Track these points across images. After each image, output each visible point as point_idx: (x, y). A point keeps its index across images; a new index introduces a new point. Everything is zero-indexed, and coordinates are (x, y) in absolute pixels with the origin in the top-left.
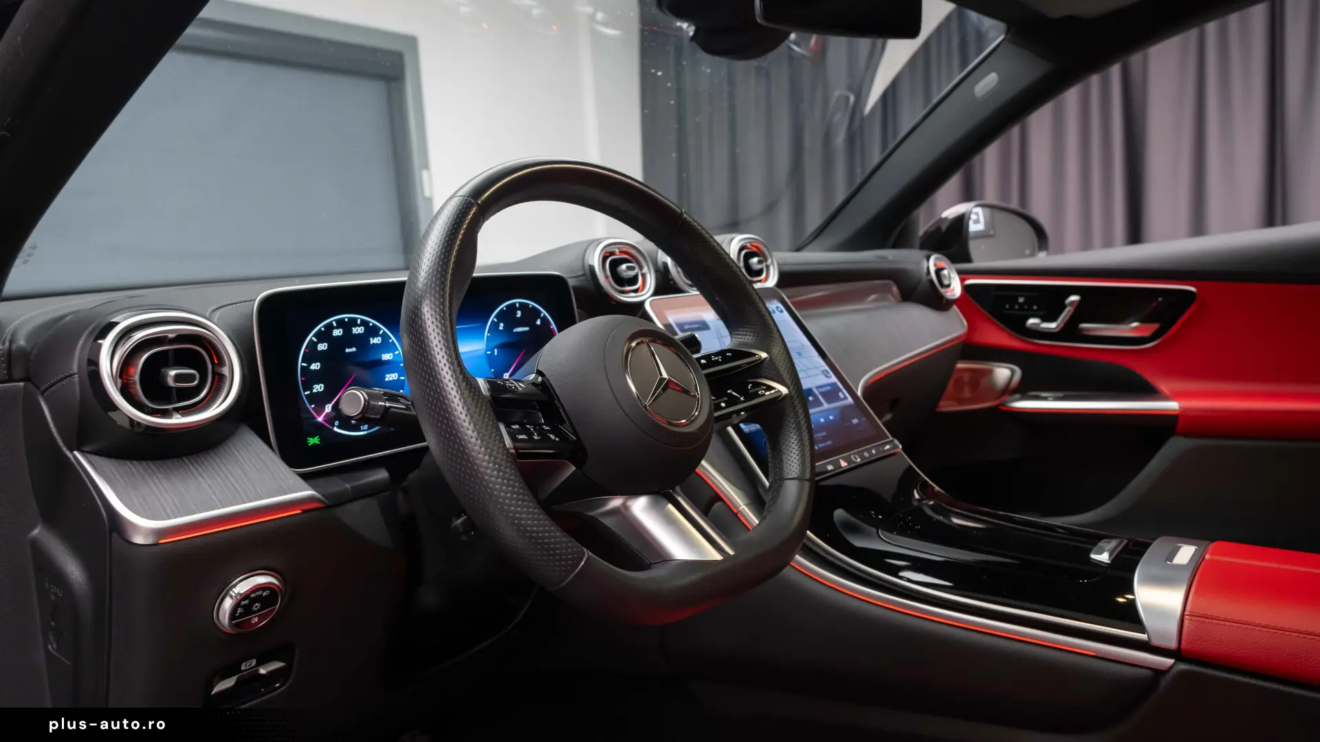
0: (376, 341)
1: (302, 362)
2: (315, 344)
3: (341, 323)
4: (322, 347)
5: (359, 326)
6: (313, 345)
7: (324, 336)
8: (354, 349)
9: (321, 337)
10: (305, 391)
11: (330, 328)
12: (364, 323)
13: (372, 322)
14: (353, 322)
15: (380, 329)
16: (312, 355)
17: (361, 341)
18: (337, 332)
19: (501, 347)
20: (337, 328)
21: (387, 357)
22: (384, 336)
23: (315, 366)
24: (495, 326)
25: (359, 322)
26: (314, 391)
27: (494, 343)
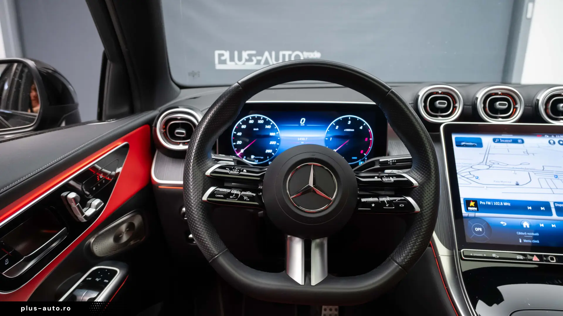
0: (268, 127)
1: (235, 131)
2: (241, 125)
3: (253, 118)
4: (244, 127)
5: (262, 120)
6: (240, 126)
7: (246, 122)
8: (257, 129)
9: (244, 123)
10: (233, 142)
11: (248, 119)
12: (264, 119)
13: (268, 119)
14: (259, 118)
15: (271, 122)
16: (239, 129)
17: (261, 126)
18: (251, 122)
19: (335, 137)
20: (252, 120)
21: (272, 134)
22: (273, 125)
23: (240, 134)
24: (333, 127)
25: (262, 118)
26: (238, 143)
27: (329, 135)
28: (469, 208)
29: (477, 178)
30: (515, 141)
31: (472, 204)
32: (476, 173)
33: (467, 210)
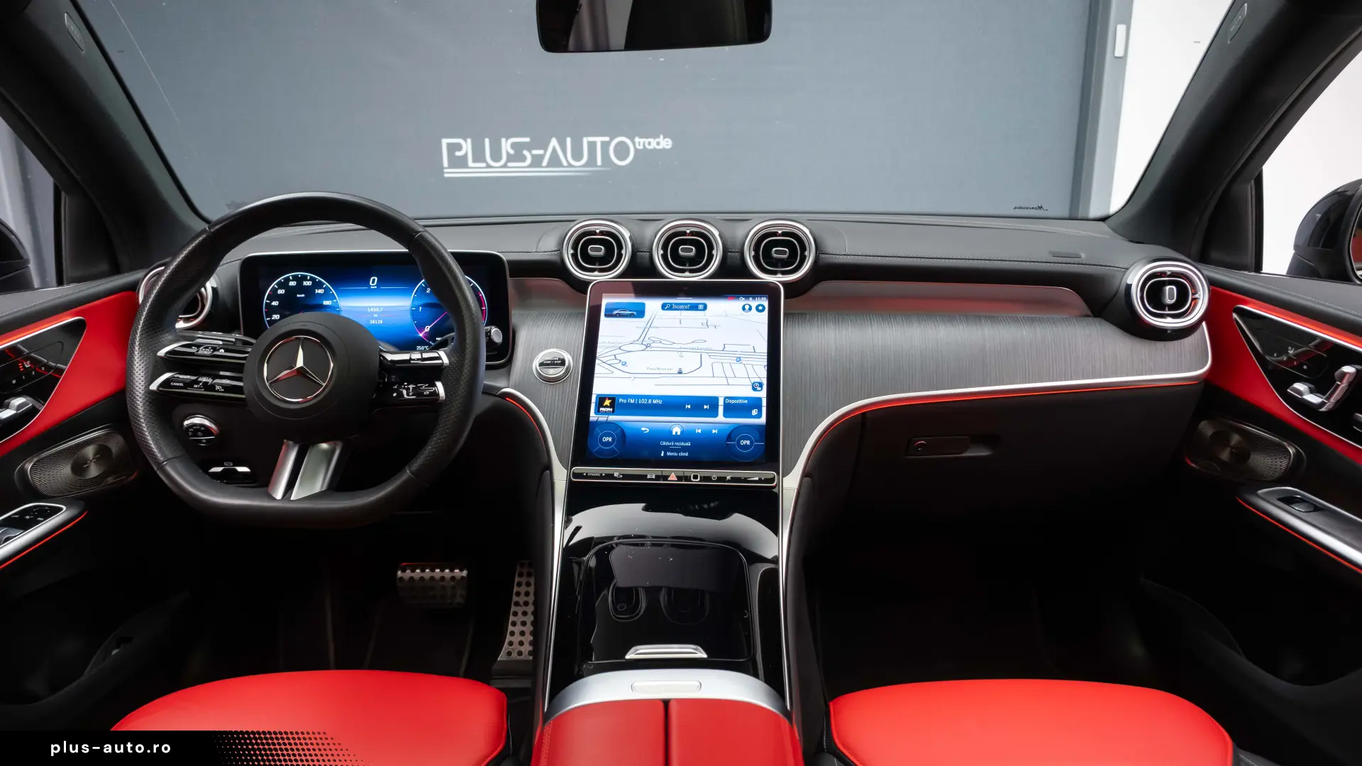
0: (320, 291)
1: (267, 299)
2: (277, 290)
3: (295, 278)
4: (281, 292)
5: (309, 280)
6: (275, 290)
7: (283, 285)
8: (303, 295)
9: (281, 285)
10: (267, 318)
11: (287, 280)
12: (312, 279)
13: (318, 278)
14: (305, 278)
15: (324, 284)
16: (274, 296)
17: (309, 291)
18: (292, 283)
19: (424, 306)
20: (293, 280)
21: (326, 303)
22: (327, 289)
23: (275, 303)
24: (423, 290)
25: (309, 278)
26: (273, 318)
27: (418, 302)
28: (601, 409)
29: (624, 364)
30: (694, 307)
31: (607, 402)
32: (623, 357)
33: (598, 411)
